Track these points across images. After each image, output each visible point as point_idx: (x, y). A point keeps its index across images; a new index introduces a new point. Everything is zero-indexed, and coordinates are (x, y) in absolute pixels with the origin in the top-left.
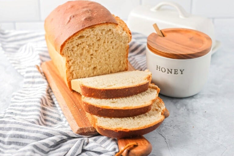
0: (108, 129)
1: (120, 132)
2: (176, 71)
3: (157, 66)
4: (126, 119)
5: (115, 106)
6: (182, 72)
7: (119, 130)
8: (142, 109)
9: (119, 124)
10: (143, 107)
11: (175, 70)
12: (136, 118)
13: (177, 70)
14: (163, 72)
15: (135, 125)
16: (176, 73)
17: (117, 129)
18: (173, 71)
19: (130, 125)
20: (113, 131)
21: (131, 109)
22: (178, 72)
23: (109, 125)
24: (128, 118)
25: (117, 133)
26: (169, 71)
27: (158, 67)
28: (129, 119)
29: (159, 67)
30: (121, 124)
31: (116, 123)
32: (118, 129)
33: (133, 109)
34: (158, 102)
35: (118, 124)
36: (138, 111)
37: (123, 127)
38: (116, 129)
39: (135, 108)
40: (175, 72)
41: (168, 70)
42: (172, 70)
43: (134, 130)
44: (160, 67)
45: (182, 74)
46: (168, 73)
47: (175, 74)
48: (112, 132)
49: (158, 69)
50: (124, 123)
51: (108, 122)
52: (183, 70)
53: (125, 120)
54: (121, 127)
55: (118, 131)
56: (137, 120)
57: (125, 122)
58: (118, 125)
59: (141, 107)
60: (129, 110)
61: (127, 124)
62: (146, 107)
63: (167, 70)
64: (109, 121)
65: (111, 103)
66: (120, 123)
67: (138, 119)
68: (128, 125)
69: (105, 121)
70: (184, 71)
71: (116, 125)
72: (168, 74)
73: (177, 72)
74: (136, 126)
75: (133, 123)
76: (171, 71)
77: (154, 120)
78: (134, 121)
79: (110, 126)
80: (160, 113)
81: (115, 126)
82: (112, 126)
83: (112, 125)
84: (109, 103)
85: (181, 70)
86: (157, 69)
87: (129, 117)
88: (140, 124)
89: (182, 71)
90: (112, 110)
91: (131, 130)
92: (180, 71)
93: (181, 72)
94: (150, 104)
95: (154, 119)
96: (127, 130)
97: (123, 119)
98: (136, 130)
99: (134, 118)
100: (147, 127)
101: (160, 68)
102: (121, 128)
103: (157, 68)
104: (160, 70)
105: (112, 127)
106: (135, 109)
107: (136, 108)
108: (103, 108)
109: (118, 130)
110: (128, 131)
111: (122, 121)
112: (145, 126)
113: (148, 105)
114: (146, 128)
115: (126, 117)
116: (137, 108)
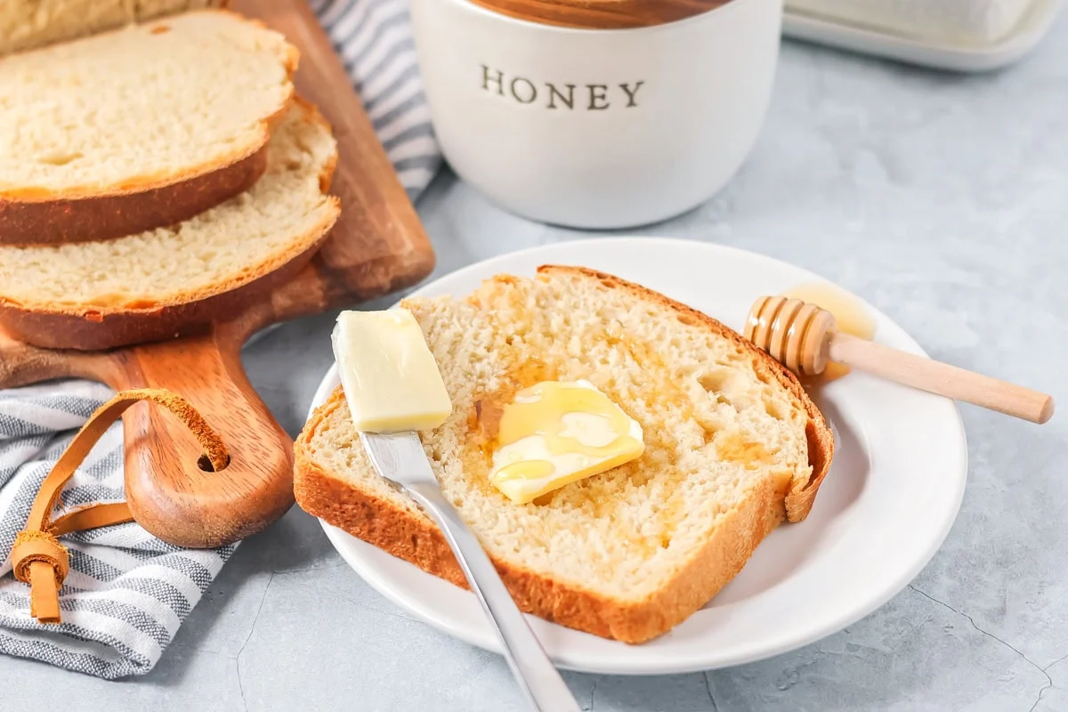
0: (50, 309)
1: (114, 319)
2: (598, 91)
3: (486, 69)
4: (135, 241)
5: (71, 183)
6: (631, 95)
7: (109, 310)
8: (222, 179)
9: (102, 277)
10: (223, 167)
11: (592, 87)
12: (186, 227)
13: (605, 87)
14: (519, 100)
15: (192, 271)
16: (599, 102)
17: (96, 308)
18: (581, 96)
19: (164, 274)
20: (74, 317)
21: (162, 190)
22: (608, 100)
23: (51, 284)
24: (147, 234)
25: (97, 325)
26: (556, 99)
27: (492, 73)
28: (155, 242)
29: (496, 76)
30: (114, 271)
31: (84, 268)
32: (104, 305)
33: (171, 188)
34: (295, 124)
35: (96, 275)
36: (202, 188)
37: (126, 289)
38: (92, 308)
39: (180, 179)
40: (593, 97)
41: (553, 89)
42: (571, 87)
43: (188, 300)
44: (501, 74)
45: (631, 104)
46: (552, 106)
47: (592, 107)
48: (69, 322)
49: (493, 85)
50: (127, 266)
51: (43, 271)
52: (639, 84)
53: (134, 251)
54: (116, 291)
55: (105, 317)
56: (195, 239)
57: (134, 258)
58: (97, 284)
59: (215, 168)
60: (151, 192)
61: (148, 274)
62: (239, 163)
63: (543, 93)
64: (47, 261)
65: (48, 166)
66: (110, 267)
67: (201, 235)
68: (153, 277)
69: (27, 267)
70: (642, 86)
71: (91, 281)
72: (552, 111)
73: (603, 97)
74: (196, 275)
75: (179, 263)
76: (567, 97)
77: (287, 228)
78: (179, 249)
79: (56, 295)
80: (312, 183)
81: (85, 287)
82: (65, 290)
83: (68, 285)
84: (40, 167)
85: (624, 87)
86: (485, 87)
87: (152, 228)
88: (215, 264)
89: (631, 88)
90: (63, 203)
91: (174, 303)
92: (621, 91)
93: (626, 99)
94: (261, 144)
95: (286, 222)
96: (151, 305)
97: (122, 245)
98: (197, 298)
99: (177, 231)
100: (256, 276)
101: (500, 81)
102: (115, 299)
103: (486, 78)
104: (501, 92)
105: (66, 298)
106: (184, 184)
107: (186, 178)
108: (11, 200)
109: (104, 311)
110: (154, 310)
111: (116, 254)
112: (246, 270)
113: (249, 154)
114: (250, 280)
115: (137, 230)
116: (192, 176)
